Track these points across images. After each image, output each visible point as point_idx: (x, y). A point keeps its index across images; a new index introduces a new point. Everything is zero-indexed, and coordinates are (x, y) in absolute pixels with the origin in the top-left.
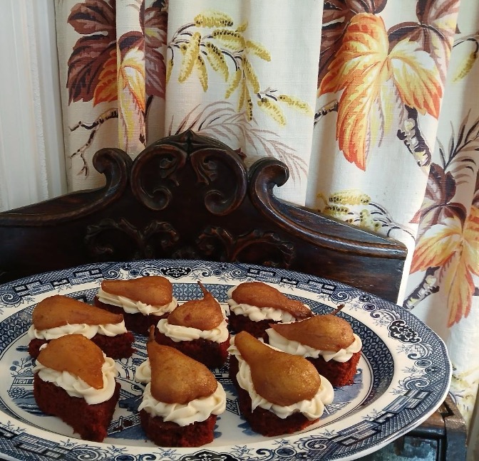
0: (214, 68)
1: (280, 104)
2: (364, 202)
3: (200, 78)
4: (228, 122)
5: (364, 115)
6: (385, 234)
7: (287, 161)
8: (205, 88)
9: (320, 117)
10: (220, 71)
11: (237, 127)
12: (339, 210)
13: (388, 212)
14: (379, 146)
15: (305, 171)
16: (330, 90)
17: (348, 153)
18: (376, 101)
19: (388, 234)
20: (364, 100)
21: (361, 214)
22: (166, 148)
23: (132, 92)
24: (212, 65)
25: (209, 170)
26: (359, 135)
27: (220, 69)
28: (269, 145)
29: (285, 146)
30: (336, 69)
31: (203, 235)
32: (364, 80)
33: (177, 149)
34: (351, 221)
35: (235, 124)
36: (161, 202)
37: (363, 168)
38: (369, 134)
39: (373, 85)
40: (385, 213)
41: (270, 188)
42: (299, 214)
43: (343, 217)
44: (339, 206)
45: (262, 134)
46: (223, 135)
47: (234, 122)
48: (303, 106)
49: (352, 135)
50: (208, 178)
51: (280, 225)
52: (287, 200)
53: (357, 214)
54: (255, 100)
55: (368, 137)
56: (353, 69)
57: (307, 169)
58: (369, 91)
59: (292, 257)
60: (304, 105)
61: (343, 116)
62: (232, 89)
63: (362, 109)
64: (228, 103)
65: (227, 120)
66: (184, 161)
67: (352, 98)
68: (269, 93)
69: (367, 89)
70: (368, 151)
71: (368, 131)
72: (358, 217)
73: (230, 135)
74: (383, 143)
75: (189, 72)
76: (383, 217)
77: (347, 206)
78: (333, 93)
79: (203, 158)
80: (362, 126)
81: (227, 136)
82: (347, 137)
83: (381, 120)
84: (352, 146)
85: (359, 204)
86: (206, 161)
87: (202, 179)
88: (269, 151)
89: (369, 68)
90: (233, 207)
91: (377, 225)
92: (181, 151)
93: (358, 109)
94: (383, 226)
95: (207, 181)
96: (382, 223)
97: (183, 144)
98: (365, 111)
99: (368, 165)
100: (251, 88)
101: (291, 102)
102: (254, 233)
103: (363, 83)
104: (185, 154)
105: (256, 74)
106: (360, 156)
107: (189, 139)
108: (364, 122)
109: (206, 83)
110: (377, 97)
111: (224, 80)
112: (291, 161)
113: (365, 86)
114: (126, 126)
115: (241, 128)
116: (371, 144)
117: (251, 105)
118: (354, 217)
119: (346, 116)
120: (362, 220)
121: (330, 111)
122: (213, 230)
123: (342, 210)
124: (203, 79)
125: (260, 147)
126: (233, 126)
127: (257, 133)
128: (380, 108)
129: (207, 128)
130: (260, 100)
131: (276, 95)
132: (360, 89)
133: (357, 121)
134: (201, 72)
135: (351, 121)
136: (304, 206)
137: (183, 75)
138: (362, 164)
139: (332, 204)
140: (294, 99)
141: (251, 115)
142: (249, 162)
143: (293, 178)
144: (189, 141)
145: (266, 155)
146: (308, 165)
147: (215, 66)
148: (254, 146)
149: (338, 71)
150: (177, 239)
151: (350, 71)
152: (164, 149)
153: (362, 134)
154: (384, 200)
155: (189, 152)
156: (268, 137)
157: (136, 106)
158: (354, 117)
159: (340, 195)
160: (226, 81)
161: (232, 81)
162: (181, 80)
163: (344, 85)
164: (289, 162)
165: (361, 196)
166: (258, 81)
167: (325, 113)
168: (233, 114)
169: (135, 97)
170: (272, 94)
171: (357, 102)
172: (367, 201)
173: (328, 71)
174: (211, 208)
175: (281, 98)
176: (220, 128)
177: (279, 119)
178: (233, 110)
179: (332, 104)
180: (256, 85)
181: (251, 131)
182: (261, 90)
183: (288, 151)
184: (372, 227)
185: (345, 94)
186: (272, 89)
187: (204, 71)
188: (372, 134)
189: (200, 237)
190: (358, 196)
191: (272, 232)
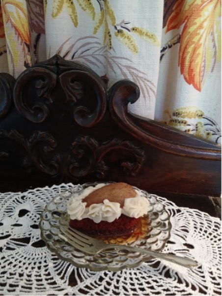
0: (83, 8)
1: (133, 35)
2: (199, 116)
3: (70, 15)
4: (97, 53)
5: (201, 44)
6: (215, 141)
7: (139, 83)
8: (76, 24)
9: (166, 50)
10: (88, 11)
11: (103, 57)
12: (179, 122)
13: (217, 124)
14: (212, 71)
15: (154, 92)
16: (174, 28)
17: (187, 76)
18: (210, 34)
19: (217, 140)
20: (201, 31)
21: (197, 125)
22: (38, 70)
23: (14, 26)
24: (80, 5)
25: (76, 90)
26: (196, 62)
27: (88, 9)
28: (125, 70)
29: (138, 70)
30: (179, 9)
31: (75, 143)
32: (202, 13)
33: (47, 71)
34: (189, 130)
35: (102, 55)
36: (39, 115)
37: (199, 90)
38: (204, 61)
39: (208, 19)
40: (214, 124)
41: (126, 105)
42: (148, 126)
43: (183, 128)
44: (180, 119)
45: (119, 61)
46: (93, 63)
47: (101, 53)
48: (151, 37)
49: (191, 62)
50: (75, 96)
51: (134, 135)
52: (140, 115)
53: (193, 125)
54: (113, 32)
55: (203, 64)
56: (192, 4)
57: (155, 90)
58: (206, 24)
59: (143, 160)
60: (152, 35)
61: (184, 46)
62: (98, 27)
63: (199, 40)
64: (95, 38)
65: (96, 51)
66: (54, 82)
67: (192, 29)
68: (123, 25)
69: (203, 22)
70: (203, 76)
71: (204, 58)
72: (194, 128)
73: (99, 64)
74: (215, 69)
75: (60, 8)
76: (213, 128)
77: (186, 119)
78: (176, 29)
79: (70, 79)
80: (199, 54)
81: (96, 65)
82: (187, 63)
83: (214, 50)
84: (191, 71)
85: (195, 118)
86: (73, 81)
87: (70, 97)
88: (124, 75)
89: (206, 3)
90: (96, 121)
91: (208, 134)
92: (51, 73)
93: (196, 39)
94: (213, 134)
95: (74, 99)
96: (212, 132)
97: (52, 67)
98: (202, 41)
99: (204, 87)
100: (110, 22)
101: (141, 33)
102: (114, 141)
103: (200, 16)
104: (55, 76)
105: (113, 9)
106: (197, 79)
107: (57, 63)
108: (200, 51)
109: (76, 20)
110: (211, 31)
111: (92, 19)
112: (142, 84)
113: (202, 19)
114: (11, 55)
115: (105, 57)
116: (206, 70)
117: (110, 36)
118: (191, 128)
119: (186, 46)
120: (197, 130)
121: (174, 44)
122: (82, 139)
123: (182, 122)
124: (73, 16)
125: (118, 71)
126: (100, 56)
127: (116, 60)
128: (213, 40)
129: (80, 57)
130: (117, 31)
131: (130, 26)
132: (198, 21)
133: (195, 50)
134: (70, 10)
135: (190, 49)
136: (153, 119)
137: (55, 11)
138: (198, 86)
139: (175, 118)
140: (144, 31)
141: (111, 45)
142: (110, 84)
143: (144, 97)
144: (57, 64)
145: (123, 78)
146: (156, 86)
147: (83, 6)
148: (113, 70)
149: (180, 10)
150: (55, 145)
151: (190, 6)
152: (38, 72)
153: (199, 60)
154: (214, 114)
155: (58, 74)
156: (124, 62)
157: (18, 38)
158: (193, 46)
159: (181, 110)
160: (94, 19)
161: (98, 19)
162: (54, 16)
163: (185, 19)
164: (141, 84)
165: (197, 112)
166: (115, 15)
167: (170, 47)
168: (100, 46)
169: (17, 30)
170: (127, 26)
171: (195, 33)
172: (202, 116)
173: (172, 11)
174: (79, 121)
175: (133, 29)
176: (91, 58)
177: (132, 47)
178: (100, 44)
179: (176, 39)
180: (113, 19)
181: (111, 58)
182: (117, 22)
183: (141, 75)
184: (205, 136)
185: (185, 27)
186: (126, 20)
187: (74, 9)
188: (206, 61)
189: (73, 144)
190: (195, 112)
191: (128, 140)
